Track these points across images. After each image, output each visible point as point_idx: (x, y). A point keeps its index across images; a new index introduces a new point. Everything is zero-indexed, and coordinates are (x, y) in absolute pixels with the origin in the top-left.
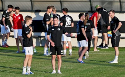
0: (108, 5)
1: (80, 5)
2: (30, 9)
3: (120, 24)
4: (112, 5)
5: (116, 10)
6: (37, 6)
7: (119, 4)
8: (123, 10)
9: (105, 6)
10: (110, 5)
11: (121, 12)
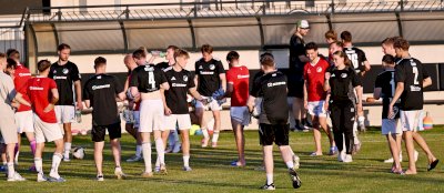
1: (236, 34)
2: (122, 47)
6: (138, 38)
7: (326, 27)
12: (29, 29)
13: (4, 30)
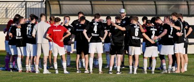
0: (175, 8)
1: (144, 9)
2: (91, 13)
3: (191, 30)
4: (179, 8)
5: (183, 13)
6: (98, 9)
7: (186, 7)
8: (191, 13)
9: (172, 9)
10: (177, 8)
11: (189, 15)
12: (47, 3)
13: (36, 3)
